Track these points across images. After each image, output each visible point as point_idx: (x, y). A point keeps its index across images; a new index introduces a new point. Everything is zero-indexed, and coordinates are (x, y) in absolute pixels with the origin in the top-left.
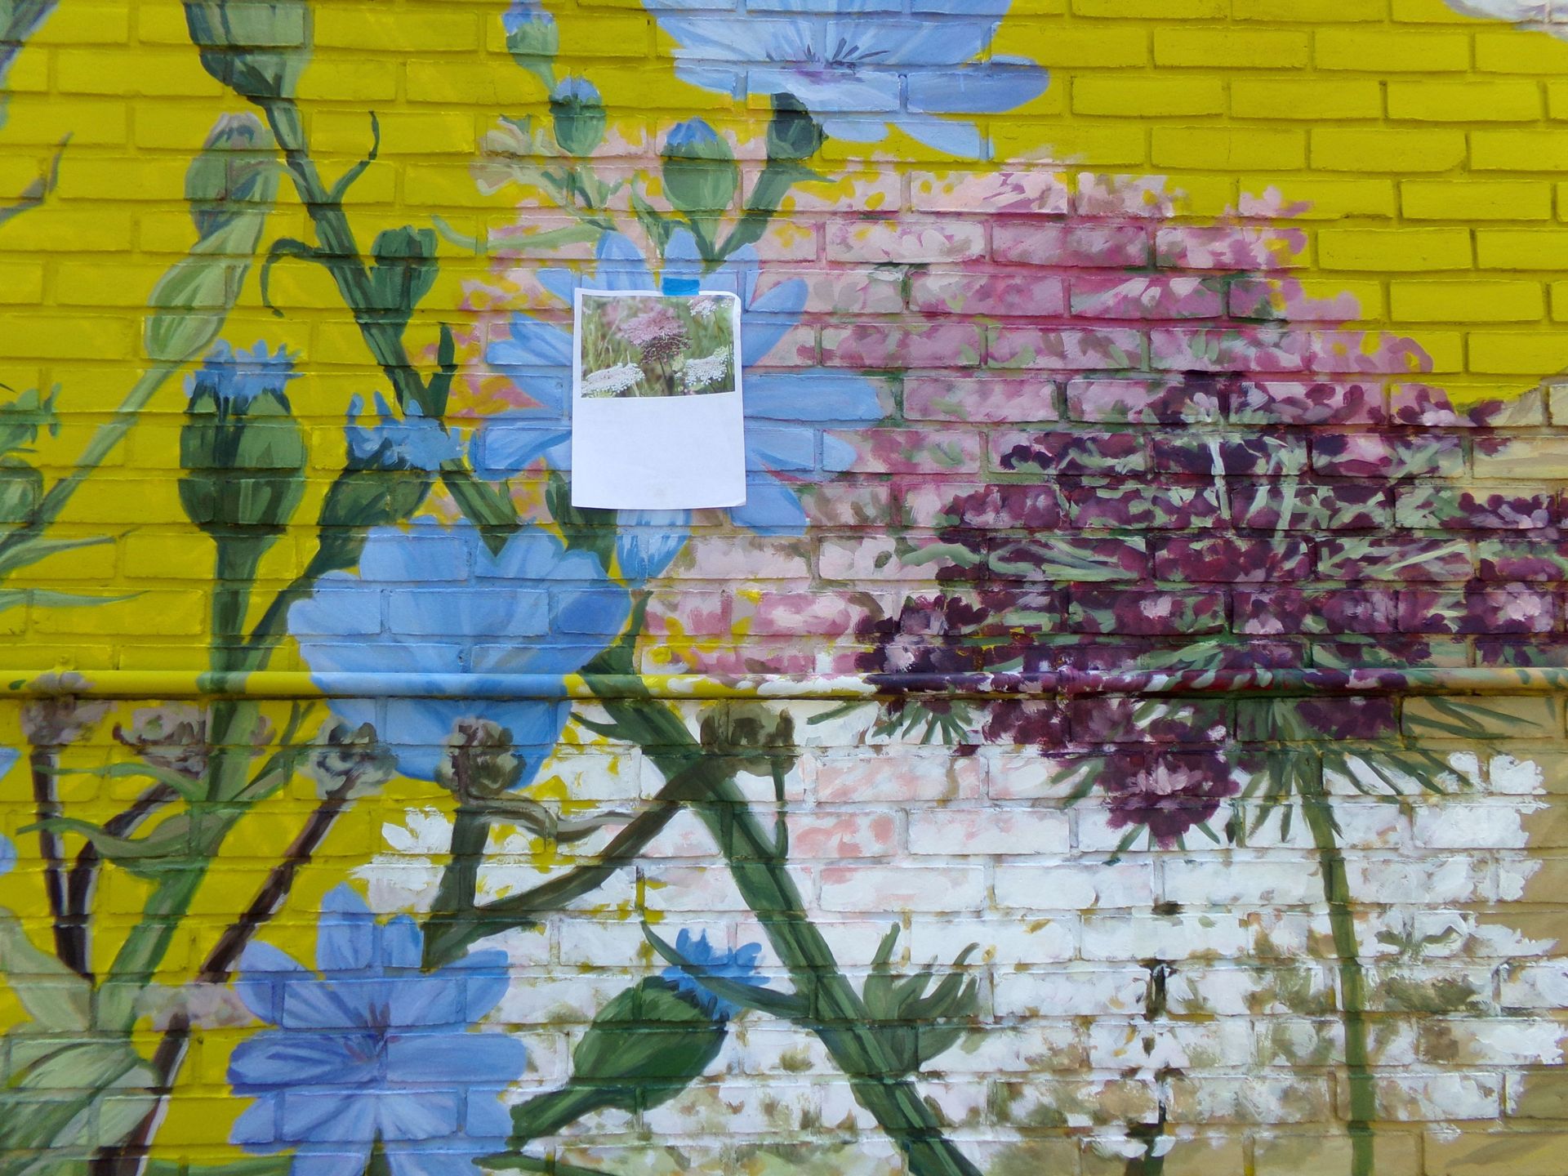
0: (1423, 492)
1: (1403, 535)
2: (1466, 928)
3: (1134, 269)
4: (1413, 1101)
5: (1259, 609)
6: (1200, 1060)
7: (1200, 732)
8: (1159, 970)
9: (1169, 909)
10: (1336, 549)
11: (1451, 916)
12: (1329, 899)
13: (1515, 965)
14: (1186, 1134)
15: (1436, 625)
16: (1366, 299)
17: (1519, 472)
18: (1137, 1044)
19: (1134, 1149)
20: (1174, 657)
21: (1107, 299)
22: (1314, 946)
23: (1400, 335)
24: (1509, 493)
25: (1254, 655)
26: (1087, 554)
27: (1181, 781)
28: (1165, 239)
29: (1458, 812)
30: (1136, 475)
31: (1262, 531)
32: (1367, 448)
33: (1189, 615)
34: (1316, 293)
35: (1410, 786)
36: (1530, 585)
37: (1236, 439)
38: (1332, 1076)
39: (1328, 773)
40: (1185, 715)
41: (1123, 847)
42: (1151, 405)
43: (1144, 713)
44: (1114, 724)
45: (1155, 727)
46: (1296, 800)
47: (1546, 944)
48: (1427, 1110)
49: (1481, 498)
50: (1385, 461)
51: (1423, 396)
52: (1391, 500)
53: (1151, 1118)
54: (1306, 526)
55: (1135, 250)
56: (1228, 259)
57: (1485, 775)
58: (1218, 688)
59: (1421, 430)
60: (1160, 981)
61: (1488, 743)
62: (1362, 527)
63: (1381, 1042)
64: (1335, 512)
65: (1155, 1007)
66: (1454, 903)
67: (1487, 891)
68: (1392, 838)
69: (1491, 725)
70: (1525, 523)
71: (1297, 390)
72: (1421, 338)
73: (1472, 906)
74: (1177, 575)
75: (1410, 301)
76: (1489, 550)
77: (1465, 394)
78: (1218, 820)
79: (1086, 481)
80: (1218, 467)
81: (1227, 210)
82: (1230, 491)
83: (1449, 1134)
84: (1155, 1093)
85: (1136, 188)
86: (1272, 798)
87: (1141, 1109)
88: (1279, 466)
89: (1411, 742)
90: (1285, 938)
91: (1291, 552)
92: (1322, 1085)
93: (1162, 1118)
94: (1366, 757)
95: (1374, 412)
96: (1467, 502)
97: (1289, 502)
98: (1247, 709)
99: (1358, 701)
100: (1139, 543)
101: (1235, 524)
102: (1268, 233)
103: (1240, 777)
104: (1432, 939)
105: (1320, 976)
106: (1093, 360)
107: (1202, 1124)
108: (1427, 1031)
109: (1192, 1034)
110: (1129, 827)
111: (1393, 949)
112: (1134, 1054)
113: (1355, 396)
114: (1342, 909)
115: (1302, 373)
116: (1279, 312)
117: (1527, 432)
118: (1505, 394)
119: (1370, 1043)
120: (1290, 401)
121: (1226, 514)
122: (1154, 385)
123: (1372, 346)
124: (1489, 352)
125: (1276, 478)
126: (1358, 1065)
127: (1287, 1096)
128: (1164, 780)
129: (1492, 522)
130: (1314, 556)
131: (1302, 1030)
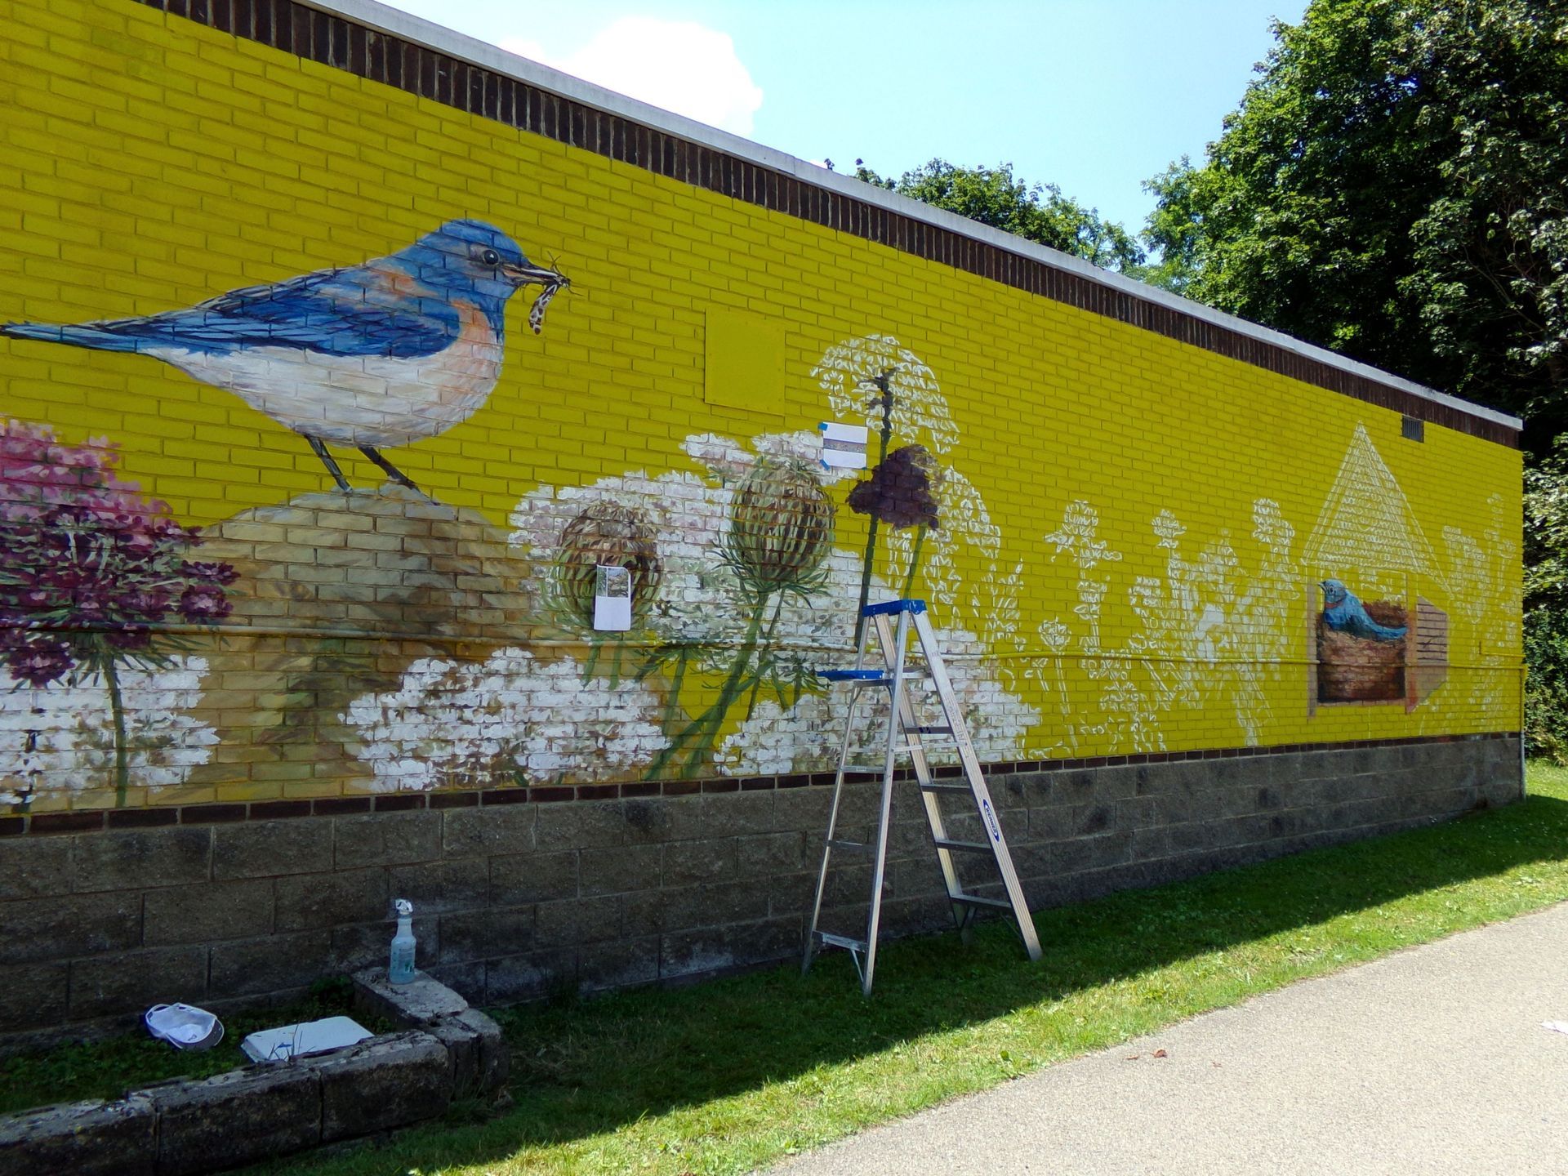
0: (166, 559)
1: (156, 575)
2: (172, 718)
3: (35, 462)
4: (144, 779)
5: (88, 599)
6: (50, 767)
7: (57, 644)
8: (32, 734)
9: (40, 711)
10: (125, 578)
11: (167, 714)
12: (114, 707)
13: (192, 731)
14: (41, 794)
15: (168, 608)
16: (146, 484)
17: (207, 554)
18: (21, 762)
19: (18, 800)
20: (47, 615)
21: (22, 472)
22: (105, 724)
23: (160, 499)
24: (203, 561)
25: (85, 616)
26: (7, 574)
27: (47, 663)
28: (51, 451)
29: (173, 676)
30: (31, 544)
31: (92, 569)
32: (143, 540)
33: (54, 600)
34: (122, 479)
35: (152, 667)
36: (210, 596)
37: (82, 533)
38: (111, 772)
39: (116, 661)
40: (50, 637)
41: (18, 687)
42: (42, 517)
43: (29, 636)
44: (16, 640)
45: (35, 642)
46: (102, 671)
47: (205, 723)
48: (149, 782)
49: (191, 562)
50: (150, 546)
51: (168, 523)
52: (151, 560)
53: (26, 789)
54: (112, 568)
55: (37, 454)
56: (82, 462)
57: (185, 663)
58: (64, 628)
59: (167, 535)
60: (33, 739)
61: (187, 652)
62: (137, 570)
63: (132, 759)
64: (125, 564)
65: (30, 747)
66: (168, 709)
67: (182, 704)
68: (143, 685)
69: (189, 645)
70: (209, 573)
71: (112, 516)
72: (169, 501)
73: (177, 710)
74: (50, 584)
75: (164, 487)
76: (193, 582)
77: (187, 523)
78: (64, 678)
79: (7, 545)
80: (73, 543)
81: (84, 442)
82: (78, 553)
83: (158, 790)
84: (28, 780)
85: (38, 429)
86: (90, 670)
87: (21, 785)
88: (102, 544)
89: (155, 651)
90: (92, 721)
91: (105, 578)
92: (105, 775)
93: (31, 789)
94: (134, 656)
95: (146, 527)
96: (185, 563)
97: (105, 558)
98: (80, 637)
99: (132, 635)
100: (32, 571)
101: (79, 566)
102: (102, 454)
103: (76, 662)
104: (158, 722)
105: (107, 735)
106: (13, 496)
107: (50, 791)
108: (152, 754)
109: (47, 758)
110: (21, 679)
111: (140, 725)
112: (20, 765)
113: (137, 521)
114: (119, 711)
115: (116, 508)
116: (106, 485)
117: (212, 540)
118: (203, 524)
119: (128, 759)
120: (108, 520)
121: (75, 561)
122: (43, 509)
123: (147, 502)
124: (197, 508)
125: (100, 550)
126: (122, 767)
127: (89, 779)
128: (38, 662)
129: (195, 571)
130: (115, 579)
131: (98, 756)
